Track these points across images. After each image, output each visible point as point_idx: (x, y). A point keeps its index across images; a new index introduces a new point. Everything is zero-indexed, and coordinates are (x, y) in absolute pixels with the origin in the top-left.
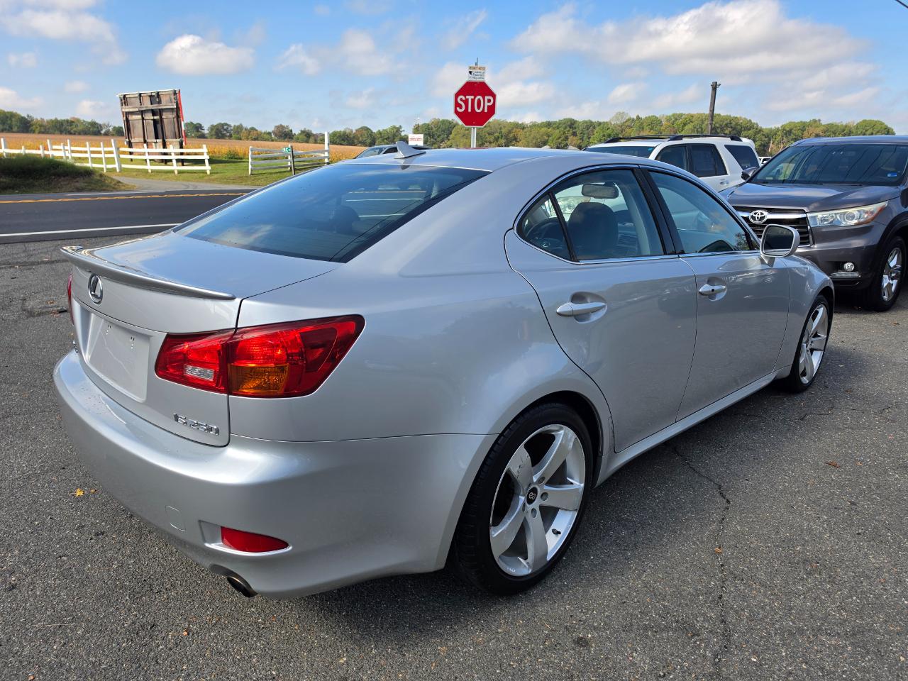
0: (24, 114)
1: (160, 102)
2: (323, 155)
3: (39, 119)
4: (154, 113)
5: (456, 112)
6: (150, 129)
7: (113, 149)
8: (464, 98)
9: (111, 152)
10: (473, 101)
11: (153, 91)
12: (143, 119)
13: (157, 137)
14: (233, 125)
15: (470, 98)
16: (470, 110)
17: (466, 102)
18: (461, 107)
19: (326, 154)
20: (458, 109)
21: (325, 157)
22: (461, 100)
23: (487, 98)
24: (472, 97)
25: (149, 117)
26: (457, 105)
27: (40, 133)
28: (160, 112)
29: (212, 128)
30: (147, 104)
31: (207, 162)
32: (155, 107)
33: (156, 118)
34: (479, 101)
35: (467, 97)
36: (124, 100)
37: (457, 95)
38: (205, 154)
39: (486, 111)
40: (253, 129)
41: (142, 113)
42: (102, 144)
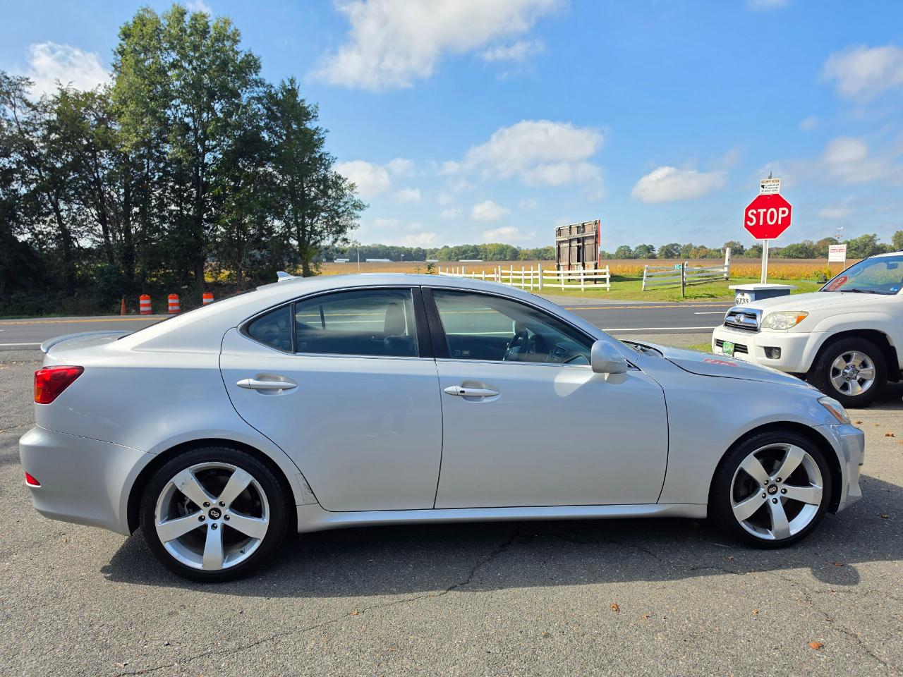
0: (515, 247)
1: (584, 232)
2: (722, 270)
3: (525, 249)
4: (579, 240)
5: (747, 226)
6: (575, 254)
7: (539, 272)
8: (755, 212)
9: (537, 274)
10: (765, 214)
11: (579, 223)
12: (570, 246)
13: (578, 261)
14: (682, 245)
15: (762, 211)
16: (761, 223)
17: (757, 216)
18: (752, 221)
19: (726, 269)
20: (748, 223)
21: (725, 272)
22: (752, 214)
23: (781, 209)
24: (765, 210)
25: (575, 244)
26: (748, 219)
27: (524, 260)
28: (584, 239)
29: (663, 249)
30: (575, 234)
31: (608, 280)
32: (580, 236)
33: (580, 244)
34: (772, 213)
35: (759, 210)
36: (559, 232)
37: (748, 210)
38: (607, 273)
39: (780, 222)
40: (703, 247)
41: (570, 241)
42: (523, 268)
